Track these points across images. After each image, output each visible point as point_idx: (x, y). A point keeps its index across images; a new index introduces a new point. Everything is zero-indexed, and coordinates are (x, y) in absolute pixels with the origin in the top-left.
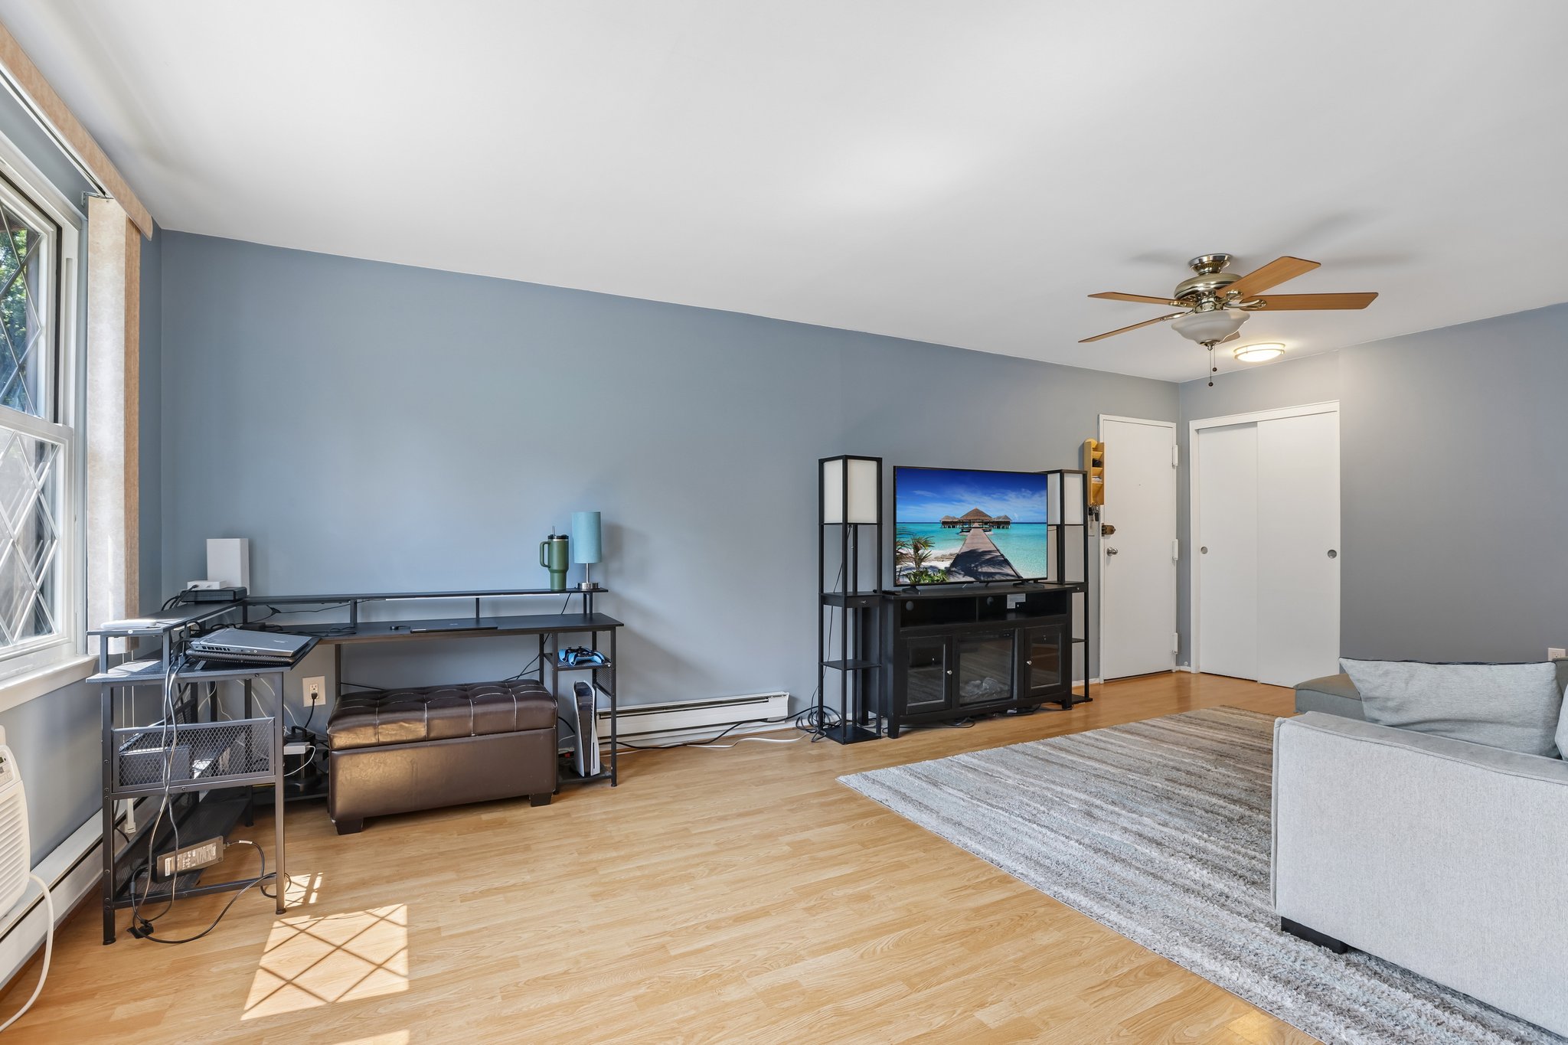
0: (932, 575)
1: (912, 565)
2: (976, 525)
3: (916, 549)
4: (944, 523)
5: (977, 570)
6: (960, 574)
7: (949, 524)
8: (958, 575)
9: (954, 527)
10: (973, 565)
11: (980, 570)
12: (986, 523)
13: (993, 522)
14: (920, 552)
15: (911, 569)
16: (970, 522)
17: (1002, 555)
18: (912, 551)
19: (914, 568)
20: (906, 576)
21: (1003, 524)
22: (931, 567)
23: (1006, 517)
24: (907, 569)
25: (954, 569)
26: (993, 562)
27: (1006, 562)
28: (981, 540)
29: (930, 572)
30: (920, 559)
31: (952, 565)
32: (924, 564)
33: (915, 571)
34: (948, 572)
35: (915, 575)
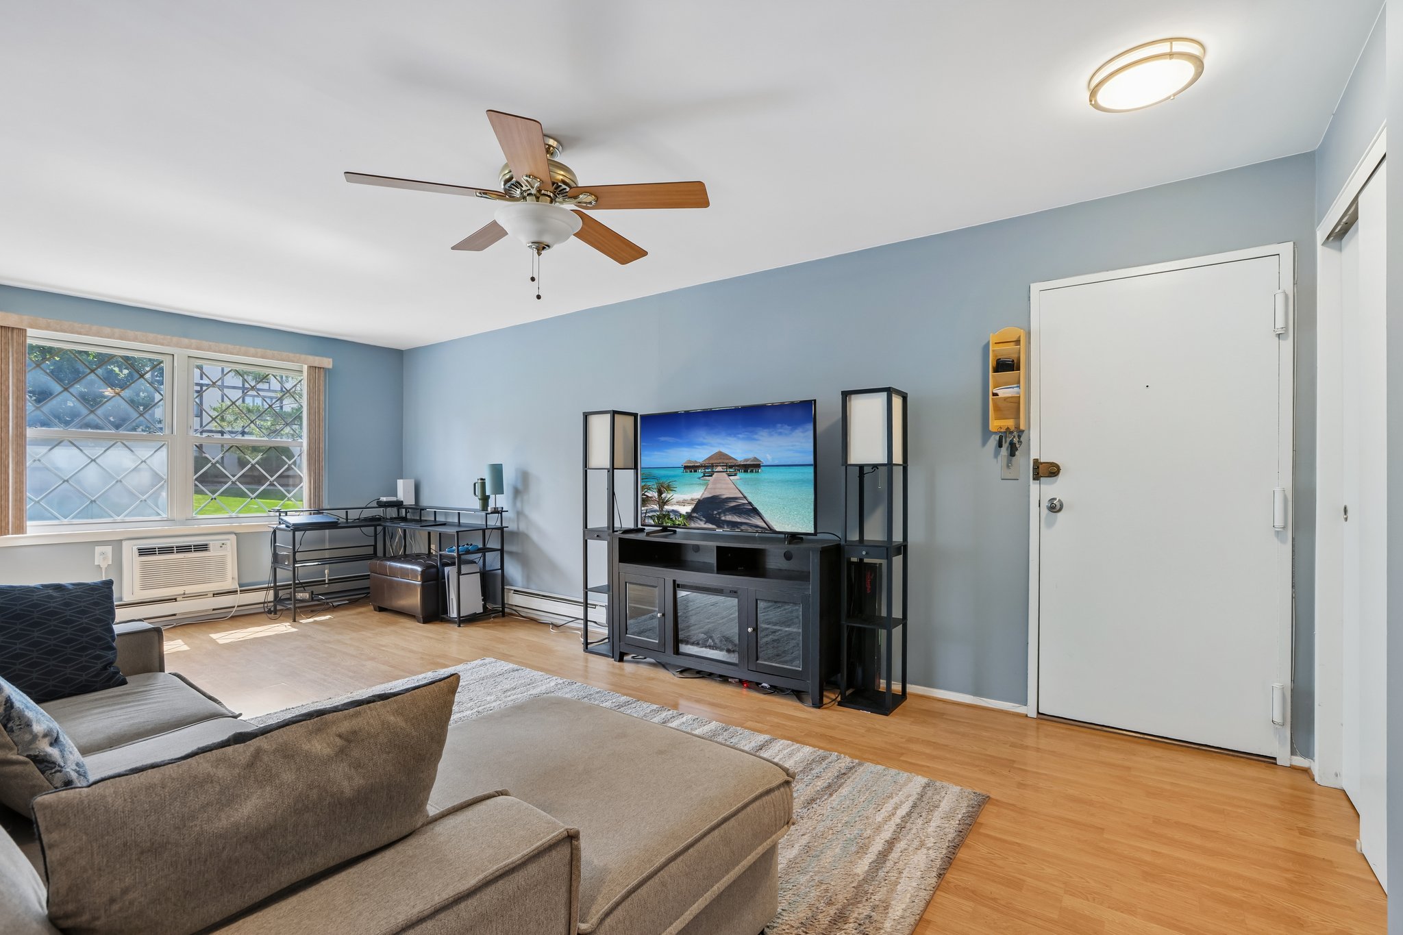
0: (674, 519)
1: (656, 507)
2: (719, 469)
3: (660, 493)
4: (686, 467)
5: (720, 518)
6: (701, 520)
7: (691, 468)
8: (699, 522)
9: (695, 471)
10: (715, 512)
11: (723, 518)
12: (731, 467)
13: (739, 466)
14: (663, 496)
15: (655, 511)
16: (712, 466)
17: (750, 503)
18: (656, 495)
19: (658, 511)
20: (651, 517)
21: (752, 467)
22: (674, 511)
23: (756, 459)
24: (652, 511)
25: (695, 515)
26: (738, 510)
27: (755, 511)
28: (726, 486)
29: (672, 516)
30: (663, 503)
31: (694, 510)
32: (666, 507)
33: (658, 513)
34: (689, 517)
35: (659, 517)
